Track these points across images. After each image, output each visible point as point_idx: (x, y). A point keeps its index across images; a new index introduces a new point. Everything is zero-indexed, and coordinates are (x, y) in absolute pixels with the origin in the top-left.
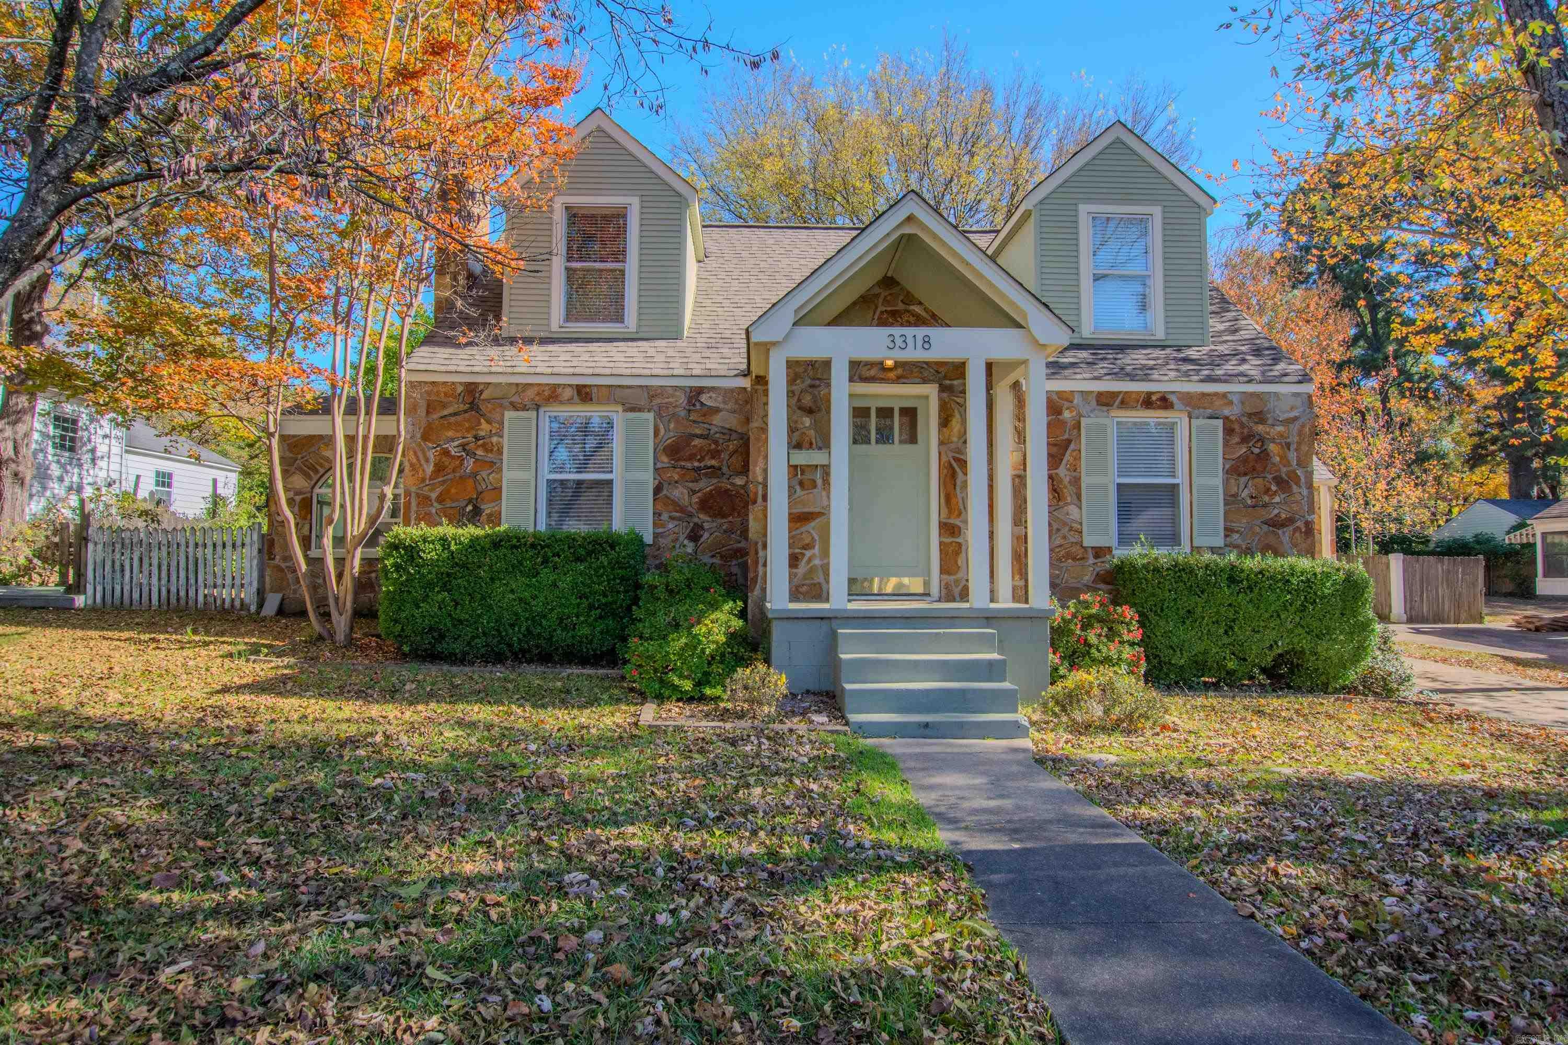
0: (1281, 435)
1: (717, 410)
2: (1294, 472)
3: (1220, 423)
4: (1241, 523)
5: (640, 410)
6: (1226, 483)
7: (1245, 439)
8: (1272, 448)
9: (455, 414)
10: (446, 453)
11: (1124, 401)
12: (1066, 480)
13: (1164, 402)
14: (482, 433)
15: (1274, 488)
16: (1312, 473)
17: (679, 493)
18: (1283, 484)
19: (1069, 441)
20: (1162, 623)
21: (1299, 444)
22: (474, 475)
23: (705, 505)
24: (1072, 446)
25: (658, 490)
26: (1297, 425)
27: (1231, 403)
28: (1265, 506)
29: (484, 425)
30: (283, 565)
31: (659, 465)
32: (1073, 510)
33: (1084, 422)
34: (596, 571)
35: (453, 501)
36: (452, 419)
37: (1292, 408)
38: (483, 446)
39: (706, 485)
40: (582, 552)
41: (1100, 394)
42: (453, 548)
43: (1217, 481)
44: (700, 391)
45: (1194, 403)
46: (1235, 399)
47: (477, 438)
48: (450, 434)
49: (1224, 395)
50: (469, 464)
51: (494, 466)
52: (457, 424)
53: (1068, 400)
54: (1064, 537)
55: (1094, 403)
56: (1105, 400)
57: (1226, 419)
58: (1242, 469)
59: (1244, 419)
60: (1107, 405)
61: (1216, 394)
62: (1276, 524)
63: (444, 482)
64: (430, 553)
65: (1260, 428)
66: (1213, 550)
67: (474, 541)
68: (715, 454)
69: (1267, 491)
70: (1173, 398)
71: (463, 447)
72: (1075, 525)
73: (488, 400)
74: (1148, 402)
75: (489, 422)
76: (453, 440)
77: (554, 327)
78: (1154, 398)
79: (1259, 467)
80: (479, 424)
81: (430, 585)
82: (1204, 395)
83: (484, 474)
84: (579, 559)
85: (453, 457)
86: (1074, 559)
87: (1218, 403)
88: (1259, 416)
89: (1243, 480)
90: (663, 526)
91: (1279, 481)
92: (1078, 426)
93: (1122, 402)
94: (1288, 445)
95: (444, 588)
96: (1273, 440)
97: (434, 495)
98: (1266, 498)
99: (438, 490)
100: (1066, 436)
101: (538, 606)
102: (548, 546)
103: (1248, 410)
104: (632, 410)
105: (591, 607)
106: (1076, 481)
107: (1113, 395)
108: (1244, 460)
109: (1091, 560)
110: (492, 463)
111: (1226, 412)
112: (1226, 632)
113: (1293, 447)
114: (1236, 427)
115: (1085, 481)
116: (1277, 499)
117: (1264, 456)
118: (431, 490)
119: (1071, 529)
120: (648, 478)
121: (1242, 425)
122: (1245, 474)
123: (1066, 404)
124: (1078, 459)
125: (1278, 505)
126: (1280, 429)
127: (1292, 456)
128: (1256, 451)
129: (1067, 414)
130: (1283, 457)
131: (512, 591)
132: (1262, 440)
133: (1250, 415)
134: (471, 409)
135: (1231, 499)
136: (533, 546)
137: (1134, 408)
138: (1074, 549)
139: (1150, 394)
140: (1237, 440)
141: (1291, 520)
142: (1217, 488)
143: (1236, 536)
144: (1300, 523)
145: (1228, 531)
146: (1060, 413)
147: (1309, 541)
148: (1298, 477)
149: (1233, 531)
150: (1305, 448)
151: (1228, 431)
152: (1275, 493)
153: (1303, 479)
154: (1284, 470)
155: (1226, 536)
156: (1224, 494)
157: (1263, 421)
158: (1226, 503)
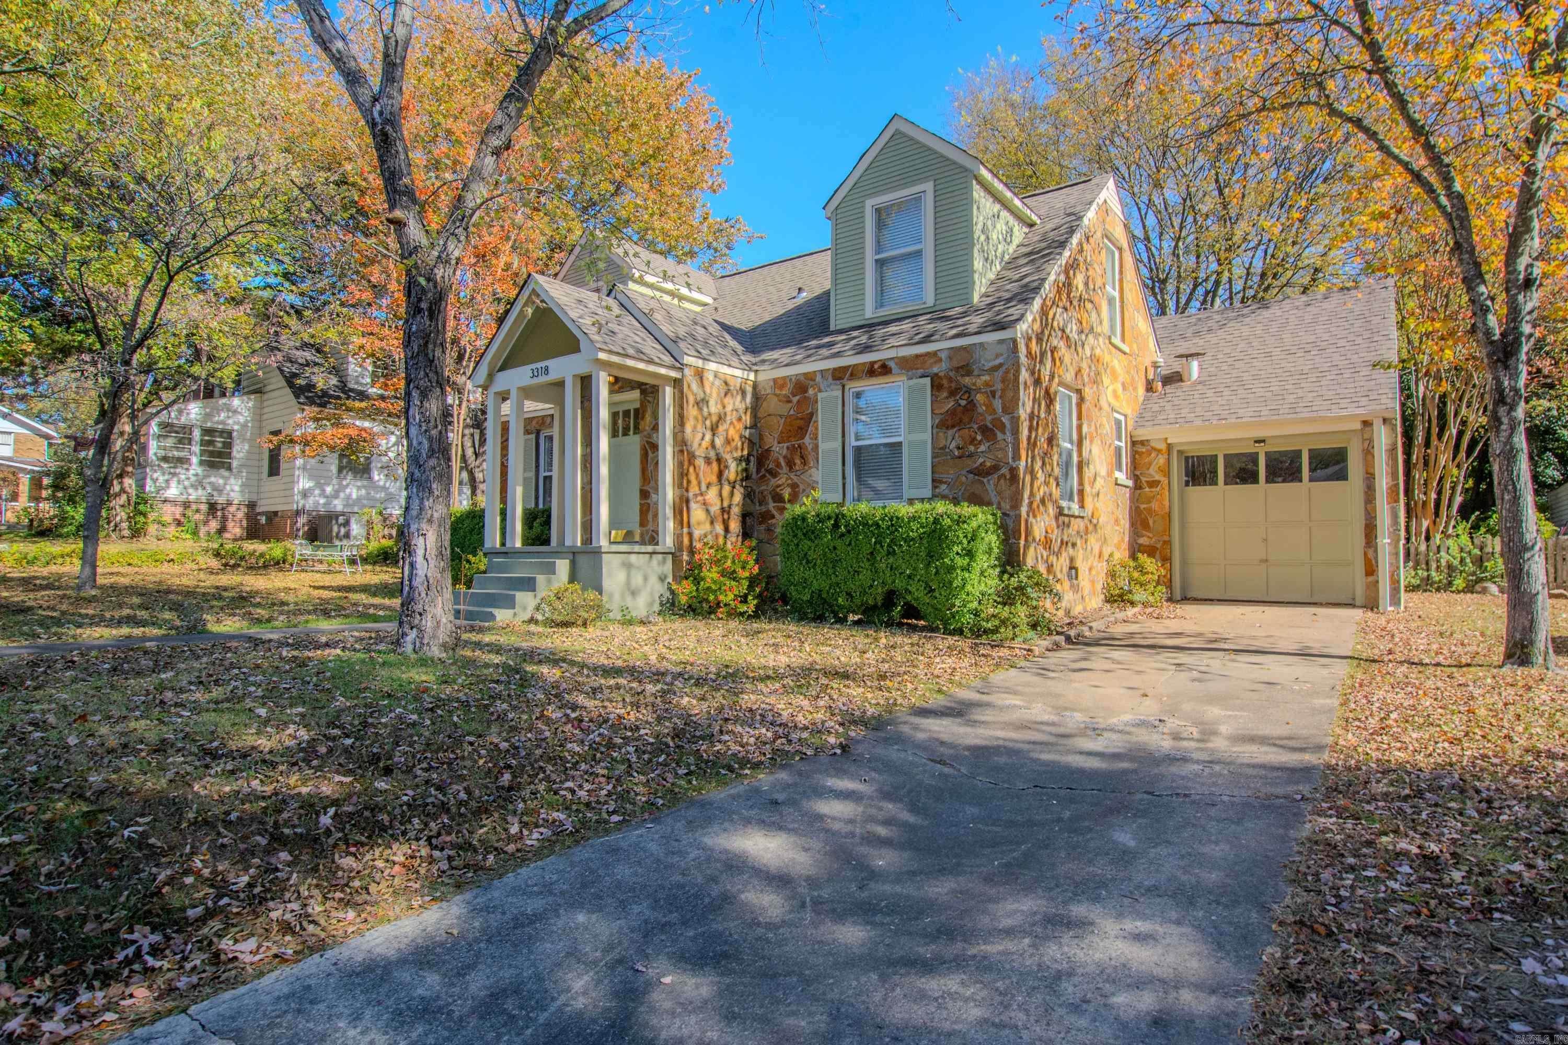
0: (987, 384)
2: (999, 420)
3: (927, 381)
4: (949, 475)
6: (934, 437)
7: (952, 393)
8: (980, 398)
11: (853, 373)
12: (810, 447)
13: (885, 369)
15: (979, 438)
18: (988, 432)
19: (811, 415)
21: (1003, 390)
24: (813, 419)
26: (999, 374)
27: (940, 360)
28: (971, 456)
32: (813, 471)
33: (821, 396)
37: (997, 356)
41: (835, 370)
43: (927, 436)
45: (908, 365)
46: (944, 356)
49: (935, 354)
53: (812, 379)
55: (829, 379)
56: (840, 375)
57: (935, 376)
58: (950, 423)
59: (952, 374)
60: (840, 378)
61: (928, 354)
62: (981, 472)
65: (967, 380)
69: (973, 441)
70: (892, 364)
72: (813, 486)
74: (871, 371)
78: (876, 366)
79: (966, 419)
82: (918, 356)
87: (928, 362)
88: (965, 369)
89: (950, 432)
91: (984, 430)
92: (817, 401)
93: (852, 375)
94: (993, 394)
96: (979, 391)
98: (972, 448)
100: (809, 411)
103: (956, 364)
106: (816, 447)
107: (844, 369)
108: (952, 412)
111: (935, 370)
113: (998, 394)
114: (945, 382)
115: (821, 446)
116: (982, 448)
117: (971, 405)
119: (809, 488)
121: (950, 380)
122: (953, 427)
123: (811, 383)
124: (817, 429)
125: (984, 455)
126: (986, 378)
127: (998, 404)
128: (963, 403)
129: (810, 391)
130: (989, 406)
132: (968, 391)
133: (957, 369)
135: (939, 452)
137: (860, 378)
139: (872, 364)
140: (945, 394)
141: (995, 468)
142: (925, 442)
143: (944, 487)
144: (1004, 471)
145: (936, 482)
146: (806, 391)
147: (1013, 488)
148: (1003, 424)
149: (941, 482)
150: (1010, 394)
151: (936, 386)
152: (980, 442)
153: (1008, 425)
154: (989, 418)
155: (935, 487)
156: (933, 448)
157: (969, 373)
158: (935, 455)
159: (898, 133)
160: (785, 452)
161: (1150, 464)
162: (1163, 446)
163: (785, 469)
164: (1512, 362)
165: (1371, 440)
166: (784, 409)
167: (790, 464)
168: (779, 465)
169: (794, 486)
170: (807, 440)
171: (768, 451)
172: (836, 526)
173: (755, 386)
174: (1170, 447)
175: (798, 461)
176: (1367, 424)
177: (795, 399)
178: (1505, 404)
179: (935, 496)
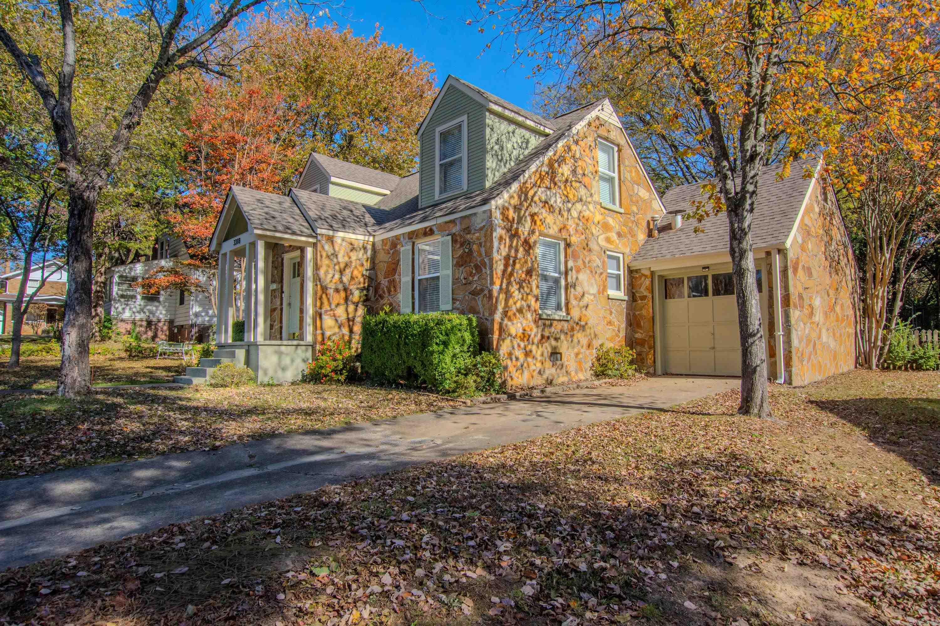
0: (478, 239)
2: (483, 260)
4: (460, 295)
6: (453, 272)
7: (462, 245)
8: (475, 247)
12: (397, 281)
13: (431, 231)
15: (474, 272)
16: (493, 259)
18: (478, 268)
19: (398, 261)
21: (486, 242)
24: (399, 263)
26: (483, 232)
27: (456, 225)
28: (470, 283)
32: (400, 296)
33: (401, 249)
37: (483, 221)
41: (409, 233)
43: (450, 272)
45: (442, 229)
46: (457, 222)
49: (454, 221)
53: (398, 239)
54: (396, 310)
55: (407, 238)
56: (410, 236)
57: (452, 235)
58: (460, 263)
59: (461, 233)
60: (412, 238)
61: (451, 221)
62: (475, 293)
65: (468, 236)
69: (471, 274)
70: (434, 228)
72: (400, 304)
74: (426, 233)
78: (427, 230)
79: (468, 260)
82: (445, 223)
87: (452, 225)
88: (467, 230)
89: (461, 269)
91: (477, 267)
92: (401, 252)
94: (481, 244)
96: (474, 243)
98: (471, 278)
100: (397, 258)
103: (463, 227)
106: (400, 280)
107: (414, 232)
108: (461, 257)
111: (454, 230)
113: (483, 244)
114: (458, 238)
116: (476, 278)
117: (471, 252)
119: (399, 306)
121: (461, 237)
123: (398, 241)
124: (401, 269)
125: (476, 282)
126: (477, 235)
127: (483, 250)
128: (467, 250)
129: (398, 246)
130: (479, 252)
132: (469, 243)
133: (464, 230)
135: (455, 281)
137: (420, 238)
139: (426, 228)
140: (458, 246)
141: (482, 290)
142: (448, 275)
143: (457, 303)
144: (486, 292)
145: (454, 300)
146: (396, 247)
148: (486, 263)
149: (457, 300)
150: (488, 244)
151: (454, 241)
152: (475, 275)
153: (488, 264)
154: (479, 259)
155: (453, 303)
156: (453, 279)
157: (469, 233)
158: (453, 284)
159: (451, 86)
160: (386, 284)
161: (641, 284)
162: (648, 273)
163: (387, 294)
164: (740, 211)
166: (387, 258)
167: (389, 291)
168: (384, 292)
170: (396, 276)
171: (379, 283)
173: (374, 245)
174: (653, 273)
175: (392, 289)
176: (768, 253)
177: (391, 252)
178: (736, 239)
179: (453, 309)
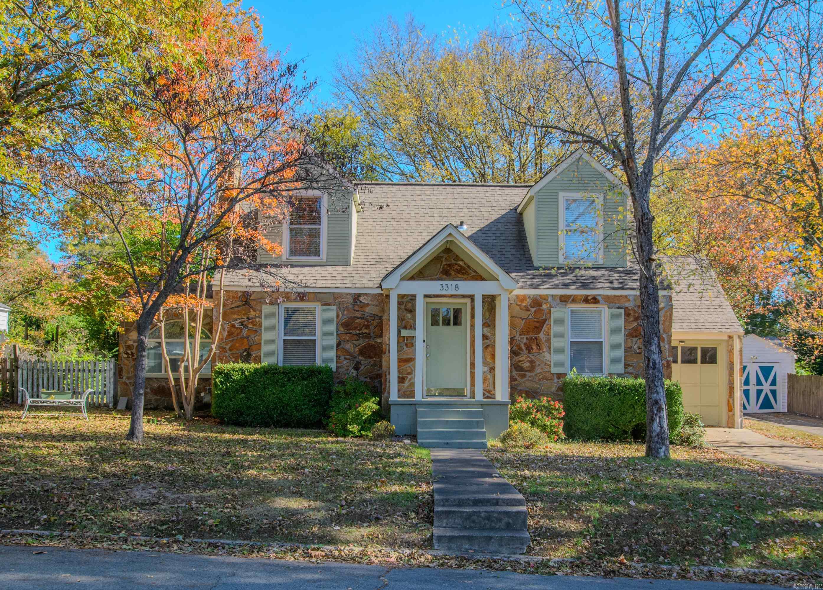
1: (368, 305)
3: (623, 311)
4: (634, 362)
5: (329, 305)
6: (625, 341)
9: (238, 307)
10: (233, 326)
11: (574, 299)
12: (544, 340)
13: (595, 300)
14: (251, 316)
16: (671, 336)
17: (349, 346)
19: (545, 321)
20: (577, 410)
21: (664, 321)
22: (247, 337)
23: (361, 352)
24: (547, 323)
25: (338, 345)
26: (663, 312)
27: (629, 300)
29: (252, 312)
30: (127, 382)
31: (339, 332)
32: (546, 354)
33: (553, 310)
34: (312, 384)
35: (237, 350)
36: (236, 309)
38: (252, 322)
39: (363, 342)
40: (305, 375)
41: (561, 296)
42: (247, 374)
43: (622, 340)
44: (359, 295)
45: (610, 300)
46: (631, 298)
47: (249, 319)
48: (235, 316)
49: (626, 296)
50: (245, 332)
51: (257, 332)
52: (239, 312)
53: (545, 299)
54: (542, 369)
55: (558, 300)
56: (564, 300)
57: (626, 309)
58: (634, 334)
59: (636, 309)
60: (565, 301)
61: (621, 296)
63: (232, 341)
64: (236, 376)
66: (619, 375)
67: (256, 370)
68: (367, 327)
70: (599, 298)
71: (242, 323)
72: (548, 363)
73: (254, 300)
74: (586, 300)
75: (255, 311)
76: (237, 320)
77: (284, 258)
78: (589, 298)
80: (250, 311)
81: (237, 391)
82: (615, 296)
83: (252, 337)
84: (304, 379)
85: (237, 328)
86: (547, 379)
87: (623, 300)
89: (635, 340)
90: (341, 362)
92: (550, 313)
93: (573, 300)
95: (243, 392)
97: (227, 347)
99: (230, 345)
100: (544, 318)
101: (285, 400)
102: (290, 373)
103: (638, 304)
104: (326, 304)
105: (310, 401)
106: (549, 340)
107: (569, 296)
108: (635, 329)
109: (556, 380)
110: (256, 331)
111: (627, 305)
112: (608, 415)
114: (632, 313)
115: (553, 340)
118: (226, 345)
119: (546, 364)
120: (333, 338)
121: (635, 312)
122: (636, 337)
123: (545, 301)
124: (549, 329)
129: (544, 306)
131: (274, 394)
133: (639, 307)
134: (246, 304)
135: (628, 350)
136: (283, 373)
137: (579, 303)
138: (547, 375)
139: (587, 296)
140: (632, 319)
142: (620, 344)
143: (631, 368)
144: (664, 362)
145: (626, 366)
146: (541, 306)
147: (668, 371)
148: (664, 338)
149: (629, 365)
150: (667, 323)
151: (627, 315)
153: (666, 339)
155: (625, 368)
156: (625, 347)
158: (626, 351)
160: (525, 341)
163: (525, 351)
165: (732, 346)
166: (524, 314)
167: (529, 349)
168: (520, 348)
169: (532, 362)
170: (542, 336)
172: (611, 390)
175: (534, 347)
176: (730, 337)
177: (533, 310)
179: (625, 373)
